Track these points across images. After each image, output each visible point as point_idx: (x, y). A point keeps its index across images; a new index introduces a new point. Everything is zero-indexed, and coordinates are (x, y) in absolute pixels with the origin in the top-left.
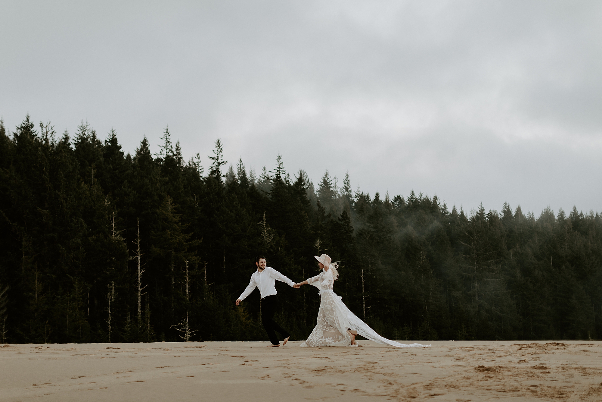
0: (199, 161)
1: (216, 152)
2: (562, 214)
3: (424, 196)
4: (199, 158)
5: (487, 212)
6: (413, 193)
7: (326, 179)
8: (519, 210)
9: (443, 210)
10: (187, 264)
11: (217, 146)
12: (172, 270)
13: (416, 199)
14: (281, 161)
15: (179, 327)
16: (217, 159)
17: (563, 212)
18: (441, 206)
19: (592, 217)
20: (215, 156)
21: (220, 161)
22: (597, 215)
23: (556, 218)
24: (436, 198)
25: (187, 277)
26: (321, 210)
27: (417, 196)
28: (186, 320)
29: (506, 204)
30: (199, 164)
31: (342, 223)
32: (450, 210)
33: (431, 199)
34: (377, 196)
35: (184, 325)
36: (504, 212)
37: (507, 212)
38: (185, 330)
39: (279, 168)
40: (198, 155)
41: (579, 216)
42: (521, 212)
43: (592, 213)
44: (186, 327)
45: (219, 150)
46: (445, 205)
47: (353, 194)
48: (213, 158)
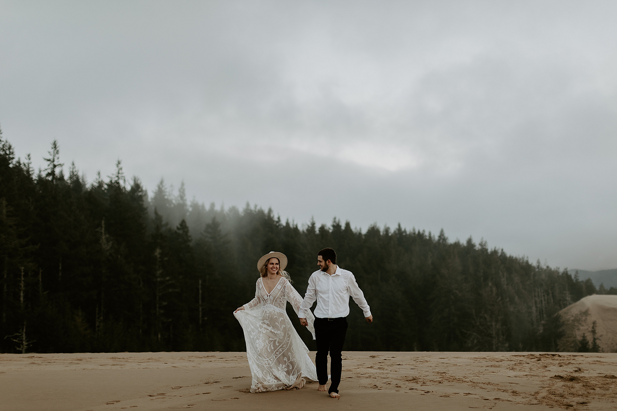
0: (30, 162)
1: (52, 153)
2: (387, 230)
3: (258, 208)
4: (30, 159)
5: (318, 226)
6: (248, 205)
7: (161, 186)
8: (348, 225)
9: (277, 222)
10: (22, 270)
11: (53, 147)
12: (5, 276)
13: (251, 210)
14: (120, 166)
15: (16, 337)
16: (54, 161)
17: (389, 228)
18: (276, 219)
19: (414, 233)
20: (51, 157)
21: (56, 163)
22: (419, 232)
23: (381, 234)
24: (270, 211)
25: (22, 284)
26: (158, 218)
27: (252, 207)
28: (23, 330)
29: (335, 218)
30: (30, 165)
31: (181, 232)
32: (283, 223)
33: (266, 211)
34: (213, 205)
35: (21, 336)
36: (333, 226)
37: (337, 227)
38: (22, 341)
39: (119, 173)
40: (29, 155)
41: (403, 232)
42: (350, 227)
43: (414, 230)
44: (23, 337)
45: (55, 152)
46: (279, 218)
47: (189, 203)
48: (49, 160)
